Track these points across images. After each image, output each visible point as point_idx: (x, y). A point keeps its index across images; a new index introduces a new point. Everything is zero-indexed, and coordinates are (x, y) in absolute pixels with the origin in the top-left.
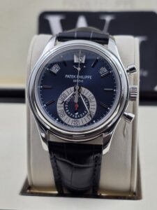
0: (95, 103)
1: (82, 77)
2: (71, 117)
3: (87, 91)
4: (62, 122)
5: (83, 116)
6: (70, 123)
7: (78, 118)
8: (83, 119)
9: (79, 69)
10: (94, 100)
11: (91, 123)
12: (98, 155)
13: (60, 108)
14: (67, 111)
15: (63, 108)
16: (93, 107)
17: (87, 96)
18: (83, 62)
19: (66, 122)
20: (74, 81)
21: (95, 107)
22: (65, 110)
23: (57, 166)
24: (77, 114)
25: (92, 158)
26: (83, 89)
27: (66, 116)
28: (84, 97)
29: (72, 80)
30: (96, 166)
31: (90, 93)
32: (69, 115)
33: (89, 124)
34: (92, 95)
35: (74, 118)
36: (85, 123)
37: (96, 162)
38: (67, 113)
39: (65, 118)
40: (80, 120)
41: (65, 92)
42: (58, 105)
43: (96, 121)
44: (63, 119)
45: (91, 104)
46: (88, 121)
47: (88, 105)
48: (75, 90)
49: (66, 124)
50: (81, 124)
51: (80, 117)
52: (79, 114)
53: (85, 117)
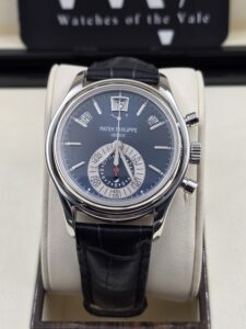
0: (143, 166)
1: (124, 130)
2: (109, 186)
3: (131, 148)
4: (96, 193)
5: (126, 184)
6: (107, 195)
7: (119, 187)
8: (125, 188)
9: (119, 118)
10: (142, 161)
11: (138, 193)
13: (92, 173)
14: (104, 177)
15: (97, 174)
16: (139, 172)
17: (130, 157)
18: (126, 109)
19: (102, 193)
20: (113, 135)
21: (144, 172)
22: (101, 176)
24: (117, 181)
25: (138, 245)
26: (126, 146)
27: (102, 184)
28: (127, 158)
29: (109, 133)
30: (142, 258)
31: (135, 152)
32: (105, 183)
33: (134, 195)
34: (139, 155)
35: (113, 187)
36: (129, 194)
38: (103, 181)
39: (102, 188)
40: (121, 190)
41: (99, 150)
42: (89, 169)
43: (145, 191)
44: (97, 189)
45: (136, 167)
46: (134, 191)
47: (133, 169)
49: (101, 196)
50: (123, 196)
51: (122, 186)
52: (120, 182)
53: (129, 185)
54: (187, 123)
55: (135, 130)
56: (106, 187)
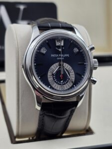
0: (73, 73)
2: (59, 84)
3: (67, 65)
4: (53, 88)
6: (58, 89)
7: (63, 84)
8: (66, 85)
10: (73, 71)
11: (72, 87)
13: (50, 79)
14: (55, 80)
15: (52, 79)
16: (72, 76)
17: (68, 69)
19: (56, 88)
20: (58, 59)
21: (74, 76)
24: (62, 81)
26: (65, 64)
27: (55, 84)
30: (70, 116)
31: (69, 66)
32: (57, 83)
33: (71, 88)
34: (71, 68)
35: (61, 85)
36: (68, 87)
37: (71, 113)
38: (55, 82)
39: (55, 85)
40: (65, 86)
41: (52, 67)
42: (49, 76)
43: (76, 86)
44: (53, 86)
45: (70, 74)
46: (70, 86)
48: (60, 65)
49: (55, 90)
50: (66, 89)
51: (65, 84)
52: (64, 82)
53: (68, 83)
54: (90, 50)
55: (68, 55)
56: (57, 85)
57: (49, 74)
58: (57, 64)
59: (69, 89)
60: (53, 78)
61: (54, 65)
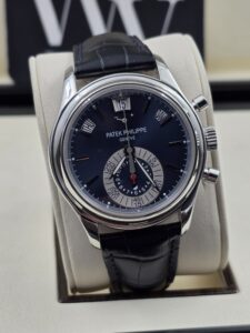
0: (160, 167)
1: (132, 131)
2: (129, 195)
3: (143, 150)
4: (118, 206)
5: (147, 189)
6: (129, 205)
7: (139, 194)
8: (147, 194)
9: (124, 120)
10: (158, 162)
11: (160, 198)
12: (175, 238)
13: (109, 185)
14: (121, 187)
15: (113, 185)
16: (158, 174)
17: (145, 159)
18: (128, 108)
19: (123, 204)
20: (122, 140)
21: (161, 173)
22: (118, 186)
23: (114, 265)
24: (136, 188)
26: (138, 149)
27: (121, 195)
28: (142, 161)
29: (116, 139)
30: (171, 252)
31: (149, 153)
32: (124, 193)
33: (157, 200)
34: (153, 156)
35: (133, 195)
36: (151, 200)
37: (172, 247)
38: (121, 191)
39: (121, 199)
40: (143, 196)
41: (111, 159)
42: (105, 181)
43: (168, 194)
44: (118, 200)
45: (153, 169)
46: (156, 195)
47: (150, 172)
48: (126, 154)
49: (123, 207)
50: (146, 202)
51: (143, 193)
52: (139, 188)
53: (150, 190)
54: (195, 107)
55: (143, 129)
56: (126, 197)
57: (106, 175)
58: (121, 151)
59: (153, 203)
60: (116, 183)
61: (115, 155)
